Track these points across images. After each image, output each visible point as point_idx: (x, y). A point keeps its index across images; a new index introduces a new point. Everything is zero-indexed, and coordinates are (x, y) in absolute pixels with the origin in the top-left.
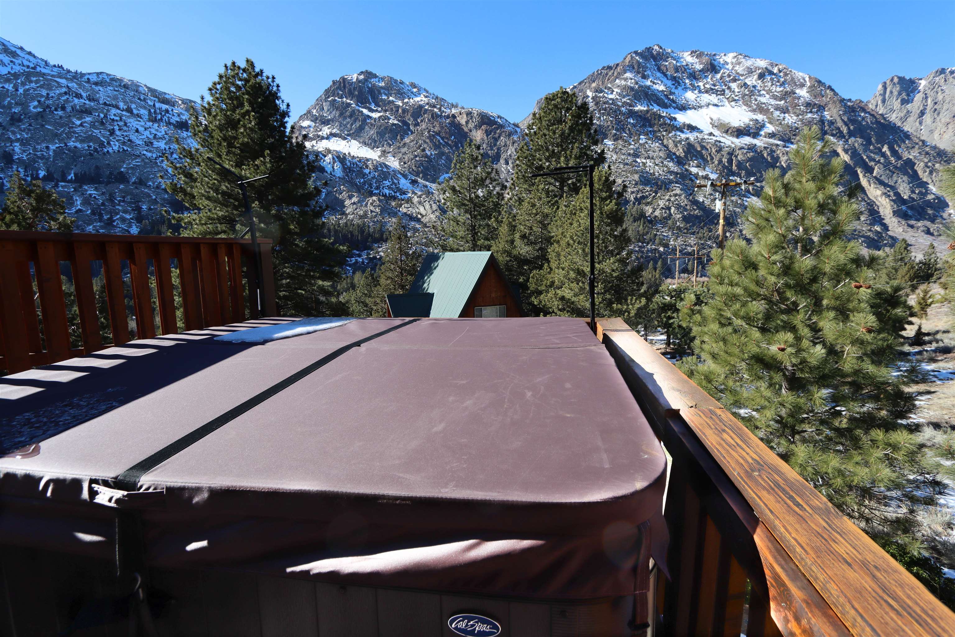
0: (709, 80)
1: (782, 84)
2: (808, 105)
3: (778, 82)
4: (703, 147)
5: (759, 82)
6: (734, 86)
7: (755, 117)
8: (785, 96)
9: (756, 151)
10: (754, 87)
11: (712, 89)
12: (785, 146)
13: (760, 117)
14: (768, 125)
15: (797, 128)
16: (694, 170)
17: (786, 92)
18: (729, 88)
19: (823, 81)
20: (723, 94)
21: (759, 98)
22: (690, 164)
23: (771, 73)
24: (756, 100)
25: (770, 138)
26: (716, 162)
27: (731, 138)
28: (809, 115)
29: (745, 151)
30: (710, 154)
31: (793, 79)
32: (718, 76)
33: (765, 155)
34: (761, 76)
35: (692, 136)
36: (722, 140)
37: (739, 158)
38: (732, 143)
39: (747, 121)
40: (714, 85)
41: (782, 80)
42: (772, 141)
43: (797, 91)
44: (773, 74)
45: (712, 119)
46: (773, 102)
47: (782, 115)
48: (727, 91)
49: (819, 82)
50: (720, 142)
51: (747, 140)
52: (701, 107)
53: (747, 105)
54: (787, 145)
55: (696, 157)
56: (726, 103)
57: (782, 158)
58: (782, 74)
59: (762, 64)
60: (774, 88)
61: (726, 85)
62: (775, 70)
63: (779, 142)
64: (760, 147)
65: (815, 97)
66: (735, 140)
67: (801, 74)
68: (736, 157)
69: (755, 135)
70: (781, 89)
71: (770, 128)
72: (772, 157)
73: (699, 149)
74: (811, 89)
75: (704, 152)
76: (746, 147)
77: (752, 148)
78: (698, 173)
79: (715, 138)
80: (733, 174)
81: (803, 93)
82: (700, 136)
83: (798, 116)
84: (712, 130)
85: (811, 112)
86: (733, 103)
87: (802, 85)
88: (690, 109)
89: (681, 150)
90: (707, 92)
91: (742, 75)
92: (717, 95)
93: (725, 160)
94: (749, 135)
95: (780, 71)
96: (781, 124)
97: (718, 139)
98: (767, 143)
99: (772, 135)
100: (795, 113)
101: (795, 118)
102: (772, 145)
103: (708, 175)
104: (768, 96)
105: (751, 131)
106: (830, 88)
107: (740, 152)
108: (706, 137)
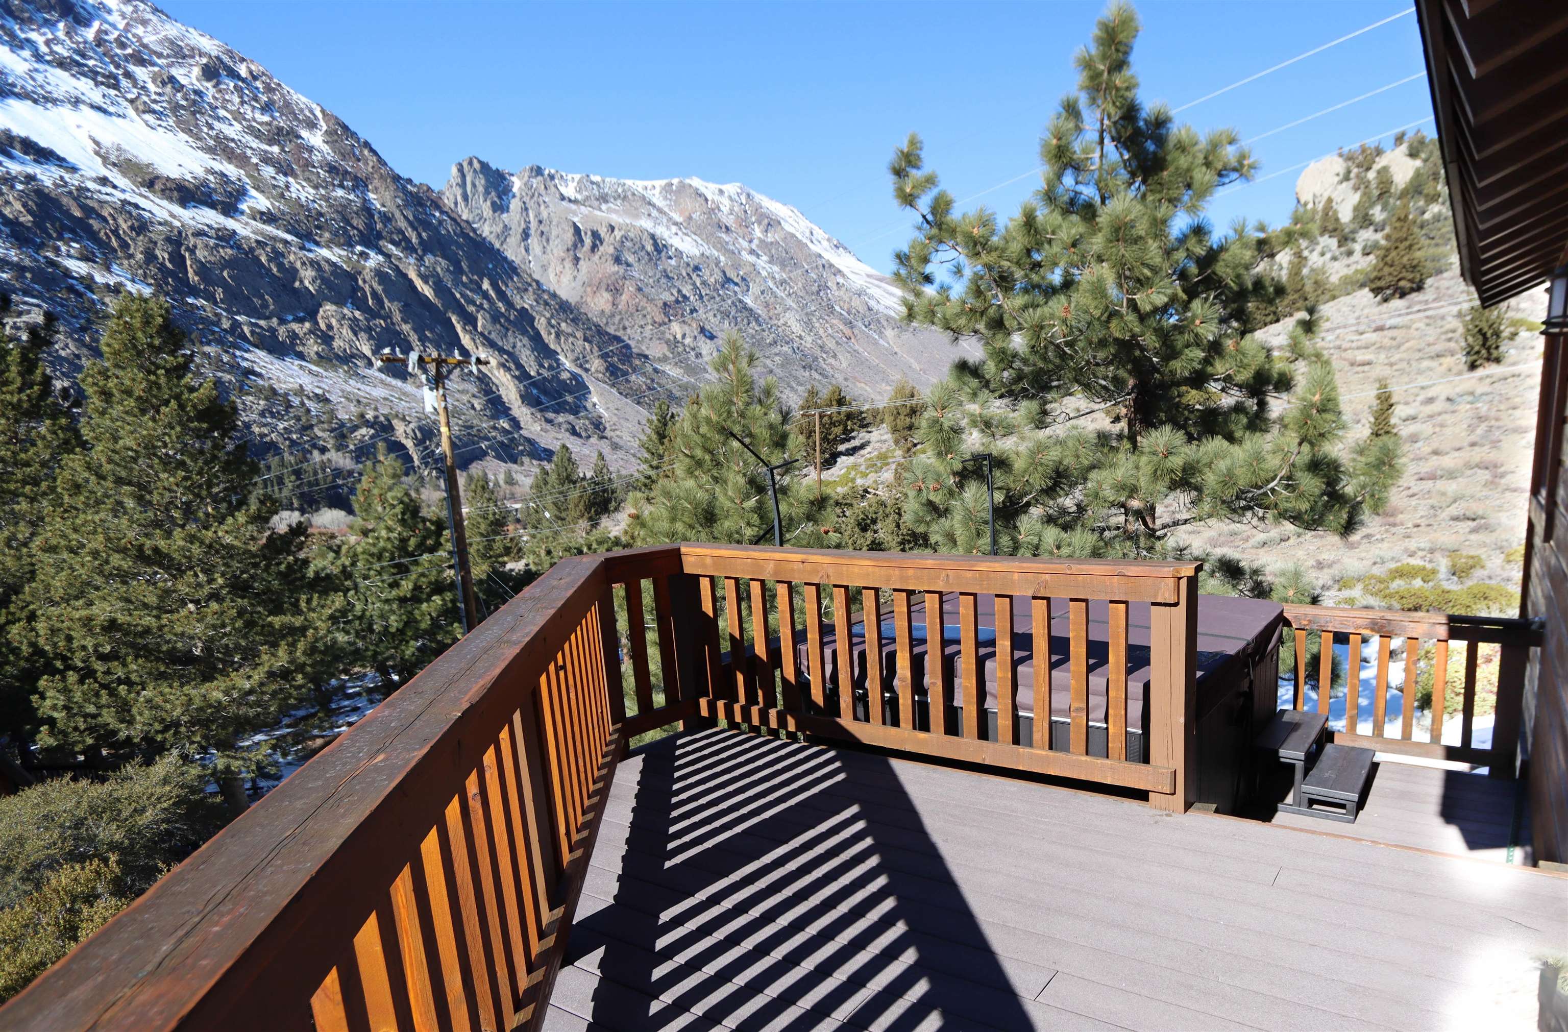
0: (61, 34)
1: (267, 108)
2: (332, 169)
3: (256, 99)
4: (89, 211)
5: (209, 85)
6: (141, 73)
7: (217, 166)
8: (277, 136)
9: (239, 247)
10: (197, 92)
11: (79, 64)
12: (302, 248)
13: (231, 170)
14: (253, 192)
15: (321, 214)
16: (78, 267)
17: (280, 129)
18: (128, 75)
19: (352, 128)
20: (116, 87)
21: (217, 125)
22: (57, 250)
23: (233, 74)
24: (211, 128)
25: (264, 222)
26: (139, 257)
27: (165, 203)
28: (340, 193)
29: (212, 242)
30: (115, 232)
31: (287, 104)
32: (90, 34)
33: (263, 259)
34: (211, 72)
35: (47, 176)
36: (142, 202)
37: (201, 254)
38: (172, 215)
39: (200, 173)
40: (83, 56)
41: (264, 98)
42: (270, 229)
43: (304, 133)
44: (238, 77)
45: (97, 143)
46: (255, 144)
47: (281, 177)
48: (124, 83)
49: (345, 128)
50: (137, 206)
51: (209, 217)
52: (55, 101)
53: (189, 132)
54: (308, 245)
55: (72, 231)
56: (131, 112)
57: (302, 273)
58: (258, 84)
59: (210, 45)
60: (247, 110)
61: (118, 66)
62: (243, 71)
63: (289, 237)
64: (247, 238)
65: (344, 157)
66: (177, 209)
67: (304, 99)
68: (192, 251)
69: (229, 209)
70: (266, 118)
71: (259, 201)
72: (280, 266)
73: (77, 213)
74: (332, 137)
75: (95, 224)
76: (212, 233)
77: (227, 237)
78: (92, 278)
79: (122, 196)
80: (194, 292)
81: (315, 139)
82: (73, 180)
83: (316, 187)
84: (104, 172)
85: (341, 186)
86: (148, 117)
87: (312, 125)
88: (18, 96)
89: (18, 206)
90: (62, 64)
91: (160, 55)
92: (97, 84)
93: (162, 254)
94: (213, 205)
95: (255, 78)
96: (282, 196)
97: (127, 197)
98: (262, 234)
99: (268, 218)
100: (308, 180)
101: (312, 191)
102: (274, 239)
103: (121, 284)
104: (237, 126)
105: (215, 197)
106: (367, 144)
107: (199, 242)
108: (91, 185)
